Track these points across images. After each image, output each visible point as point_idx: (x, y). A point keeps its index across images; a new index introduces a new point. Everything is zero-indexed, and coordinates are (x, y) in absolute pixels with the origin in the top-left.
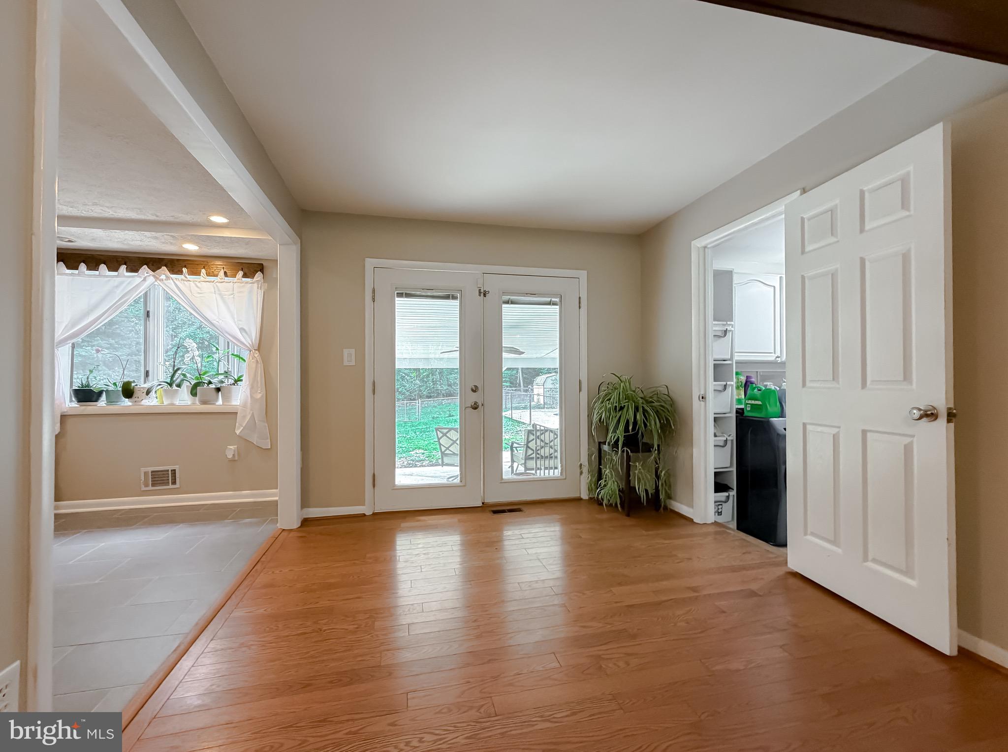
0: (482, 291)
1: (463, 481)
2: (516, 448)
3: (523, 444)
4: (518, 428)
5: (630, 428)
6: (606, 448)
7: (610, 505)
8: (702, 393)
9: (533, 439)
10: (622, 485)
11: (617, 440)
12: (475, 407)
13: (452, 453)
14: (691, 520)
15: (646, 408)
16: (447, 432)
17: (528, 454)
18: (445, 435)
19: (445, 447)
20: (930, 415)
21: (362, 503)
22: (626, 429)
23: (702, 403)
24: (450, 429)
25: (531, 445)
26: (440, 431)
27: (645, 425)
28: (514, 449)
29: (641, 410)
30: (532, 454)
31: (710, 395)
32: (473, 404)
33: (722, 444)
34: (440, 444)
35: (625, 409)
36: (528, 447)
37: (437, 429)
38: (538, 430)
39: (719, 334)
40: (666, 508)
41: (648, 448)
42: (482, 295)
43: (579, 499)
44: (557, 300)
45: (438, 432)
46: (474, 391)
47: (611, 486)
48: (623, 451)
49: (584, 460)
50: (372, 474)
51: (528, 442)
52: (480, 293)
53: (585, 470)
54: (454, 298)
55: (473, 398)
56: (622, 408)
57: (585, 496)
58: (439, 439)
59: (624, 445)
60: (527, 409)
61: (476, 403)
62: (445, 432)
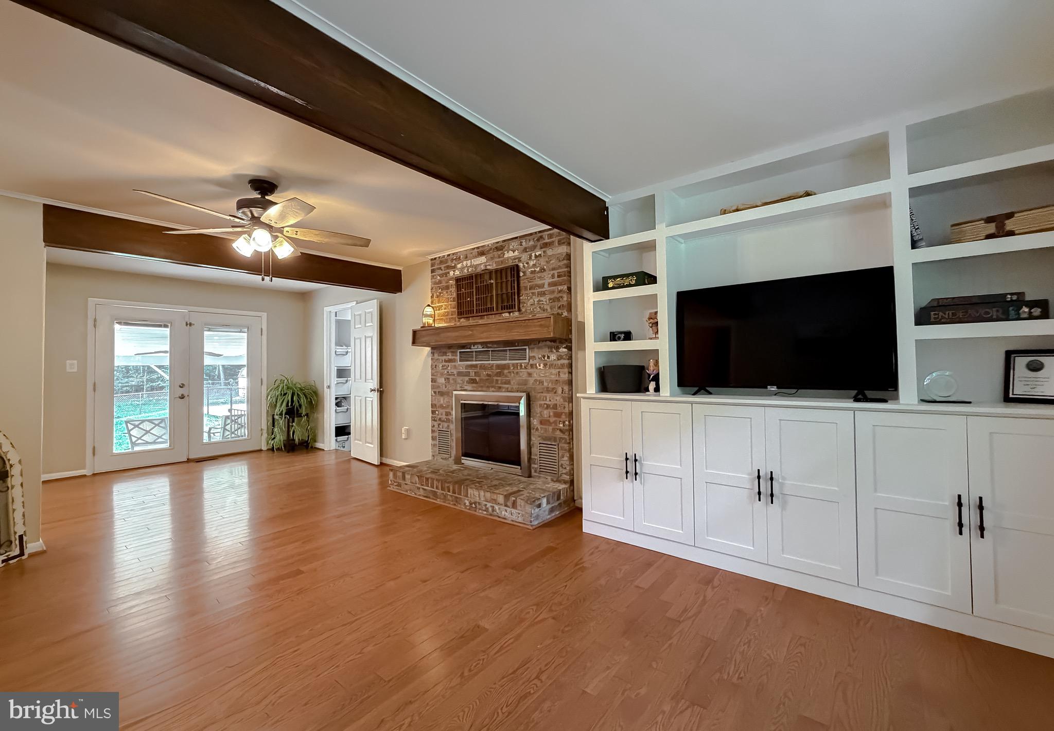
0: (188, 323)
1: (172, 445)
2: (214, 433)
3: (220, 427)
4: (215, 422)
5: (290, 404)
6: (276, 417)
7: (278, 449)
8: (328, 384)
9: (229, 424)
10: (285, 438)
11: (282, 411)
12: (182, 397)
13: (145, 442)
14: (323, 450)
15: (299, 393)
16: (140, 424)
17: (225, 435)
18: (137, 426)
19: (136, 437)
20: (372, 390)
21: (84, 468)
22: (287, 405)
23: (329, 390)
24: (143, 421)
25: (228, 427)
26: (130, 423)
27: (298, 402)
28: (212, 435)
29: (296, 394)
30: (228, 435)
31: (333, 386)
32: (180, 396)
33: (345, 410)
34: (130, 436)
35: (287, 395)
36: (225, 429)
37: (127, 422)
38: (233, 416)
39: (344, 353)
40: (312, 447)
41: (300, 416)
42: (188, 325)
43: (261, 450)
44: (246, 330)
45: (128, 424)
46: (180, 387)
47: (280, 437)
48: (285, 418)
49: (264, 427)
50: (92, 447)
51: (225, 425)
52: (187, 324)
53: (265, 432)
54: (166, 326)
55: (181, 391)
56: (285, 394)
57: (264, 448)
58: (129, 431)
59: (286, 414)
60: (228, 403)
61: (182, 395)
62: (137, 424)
